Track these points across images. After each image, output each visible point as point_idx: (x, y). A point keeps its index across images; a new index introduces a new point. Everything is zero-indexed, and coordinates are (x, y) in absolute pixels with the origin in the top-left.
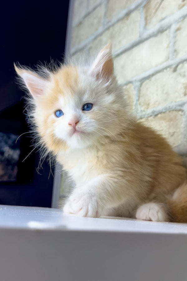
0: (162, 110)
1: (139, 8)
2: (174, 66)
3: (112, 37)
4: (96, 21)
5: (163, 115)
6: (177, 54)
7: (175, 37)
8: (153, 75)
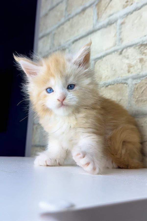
0: (112, 82)
1: (92, 6)
2: (120, 50)
3: (72, 26)
4: (59, 14)
5: (112, 86)
6: (122, 42)
7: (120, 29)
8: (104, 56)
